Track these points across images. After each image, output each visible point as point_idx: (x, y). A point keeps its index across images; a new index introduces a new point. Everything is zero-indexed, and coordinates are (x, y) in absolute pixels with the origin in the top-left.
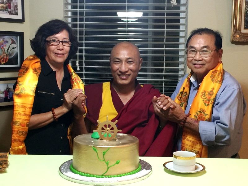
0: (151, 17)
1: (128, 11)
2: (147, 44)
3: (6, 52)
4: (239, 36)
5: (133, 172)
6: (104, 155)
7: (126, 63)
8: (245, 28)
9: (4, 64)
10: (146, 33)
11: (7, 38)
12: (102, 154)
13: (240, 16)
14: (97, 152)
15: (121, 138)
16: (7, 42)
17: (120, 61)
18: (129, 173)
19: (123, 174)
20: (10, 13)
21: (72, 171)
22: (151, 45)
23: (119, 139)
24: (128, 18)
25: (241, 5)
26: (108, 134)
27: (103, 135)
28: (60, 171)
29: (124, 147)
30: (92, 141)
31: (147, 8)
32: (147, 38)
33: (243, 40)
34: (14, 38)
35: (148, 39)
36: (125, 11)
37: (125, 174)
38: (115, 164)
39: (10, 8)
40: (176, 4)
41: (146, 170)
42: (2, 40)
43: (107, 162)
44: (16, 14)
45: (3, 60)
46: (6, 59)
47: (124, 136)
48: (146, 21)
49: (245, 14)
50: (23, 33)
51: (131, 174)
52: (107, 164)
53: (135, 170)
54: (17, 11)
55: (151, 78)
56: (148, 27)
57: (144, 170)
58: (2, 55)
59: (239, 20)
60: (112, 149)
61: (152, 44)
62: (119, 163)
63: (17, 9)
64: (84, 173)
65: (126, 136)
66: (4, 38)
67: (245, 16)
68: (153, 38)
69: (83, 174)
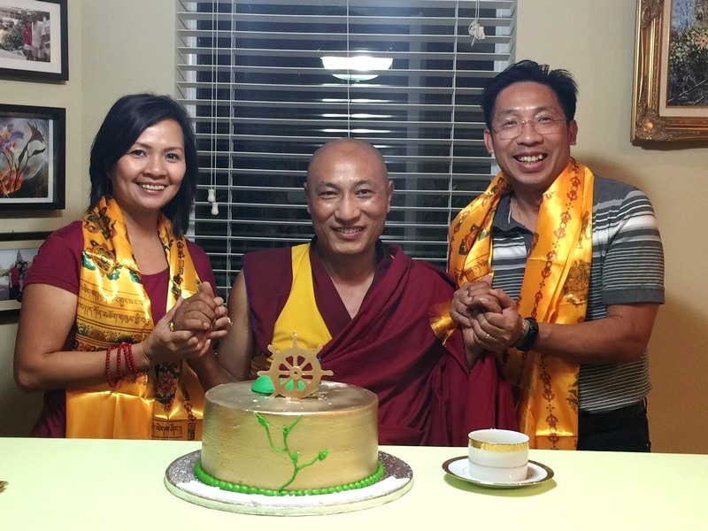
0: (414, 70)
1: (351, 55)
2: (406, 145)
3: (17, 163)
4: (654, 124)
5: (362, 482)
6: (285, 435)
7: (353, 195)
8: (669, 104)
9: (11, 196)
10: (402, 114)
11: (19, 123)
12: (282, 432)
13: (655, 71)
14: (267, 429)
15: (331, 393)
16: (20, 135)
17: (337, 191)
18: (351, 485)
19: (335, 487)
20: (30, 56)
21: (200, 480)
22: (417, 147)
23: (325, 395)
24: (352, 72)
25: (659, 41)
26: (296, 382)
27: (285, 384)
28: (169, 479)
29: (339, 417)
30: (255, 401)
31: (405, 46)
32: (405, 129)
33: (663, 136)
34: (38, 124)
35: (408, 132)
36: (344, 55)
37: (342, 486)
38: (315, 461)
39: (30, 44)
40: (484, 37)
41: (398, 477)
42: (5, 129)
43: (292, 453)
44: (46, 59)
45: (7, 183)
46: (17, 181)
47: (338, 388)
48: (404, 81)
49: (669, 66)
50: (63, 111)
51: (356, 488)
52: (295, 460)
53: (368, 477)
54: (47, 52)
55: (414, 237)
56: (407, 99)
57: (392, 479)
58: (5, 169)
59: (654, 81)
60: (307, 420)
61: (419, 145)
62: (325, 457)
63: (48, 46)
64: (233, 484)
65: (343, 388)
66: (12, 125)
67: (670, 72)
68: (420, 129)
69: (231, 486)
